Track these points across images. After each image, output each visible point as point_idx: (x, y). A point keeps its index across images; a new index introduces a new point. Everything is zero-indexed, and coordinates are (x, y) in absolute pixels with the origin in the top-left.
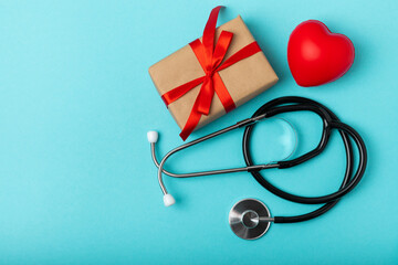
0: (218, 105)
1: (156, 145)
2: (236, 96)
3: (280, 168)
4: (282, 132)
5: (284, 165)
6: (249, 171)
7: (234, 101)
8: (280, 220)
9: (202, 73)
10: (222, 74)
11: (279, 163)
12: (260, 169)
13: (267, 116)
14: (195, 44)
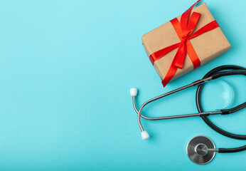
0: (189, 63)
1: (136, 97)
2: (202, 57)
3: (222, 114)
4: (223, 90)
5: (225, 112)
6: (201, 116)
7: (200, 60)
8: (222, 151)
9: (178, 41)
10: (192, 41)
11: (221, 110)
12: (208, 115)
13: (213, 78)
14: (174, 21)
